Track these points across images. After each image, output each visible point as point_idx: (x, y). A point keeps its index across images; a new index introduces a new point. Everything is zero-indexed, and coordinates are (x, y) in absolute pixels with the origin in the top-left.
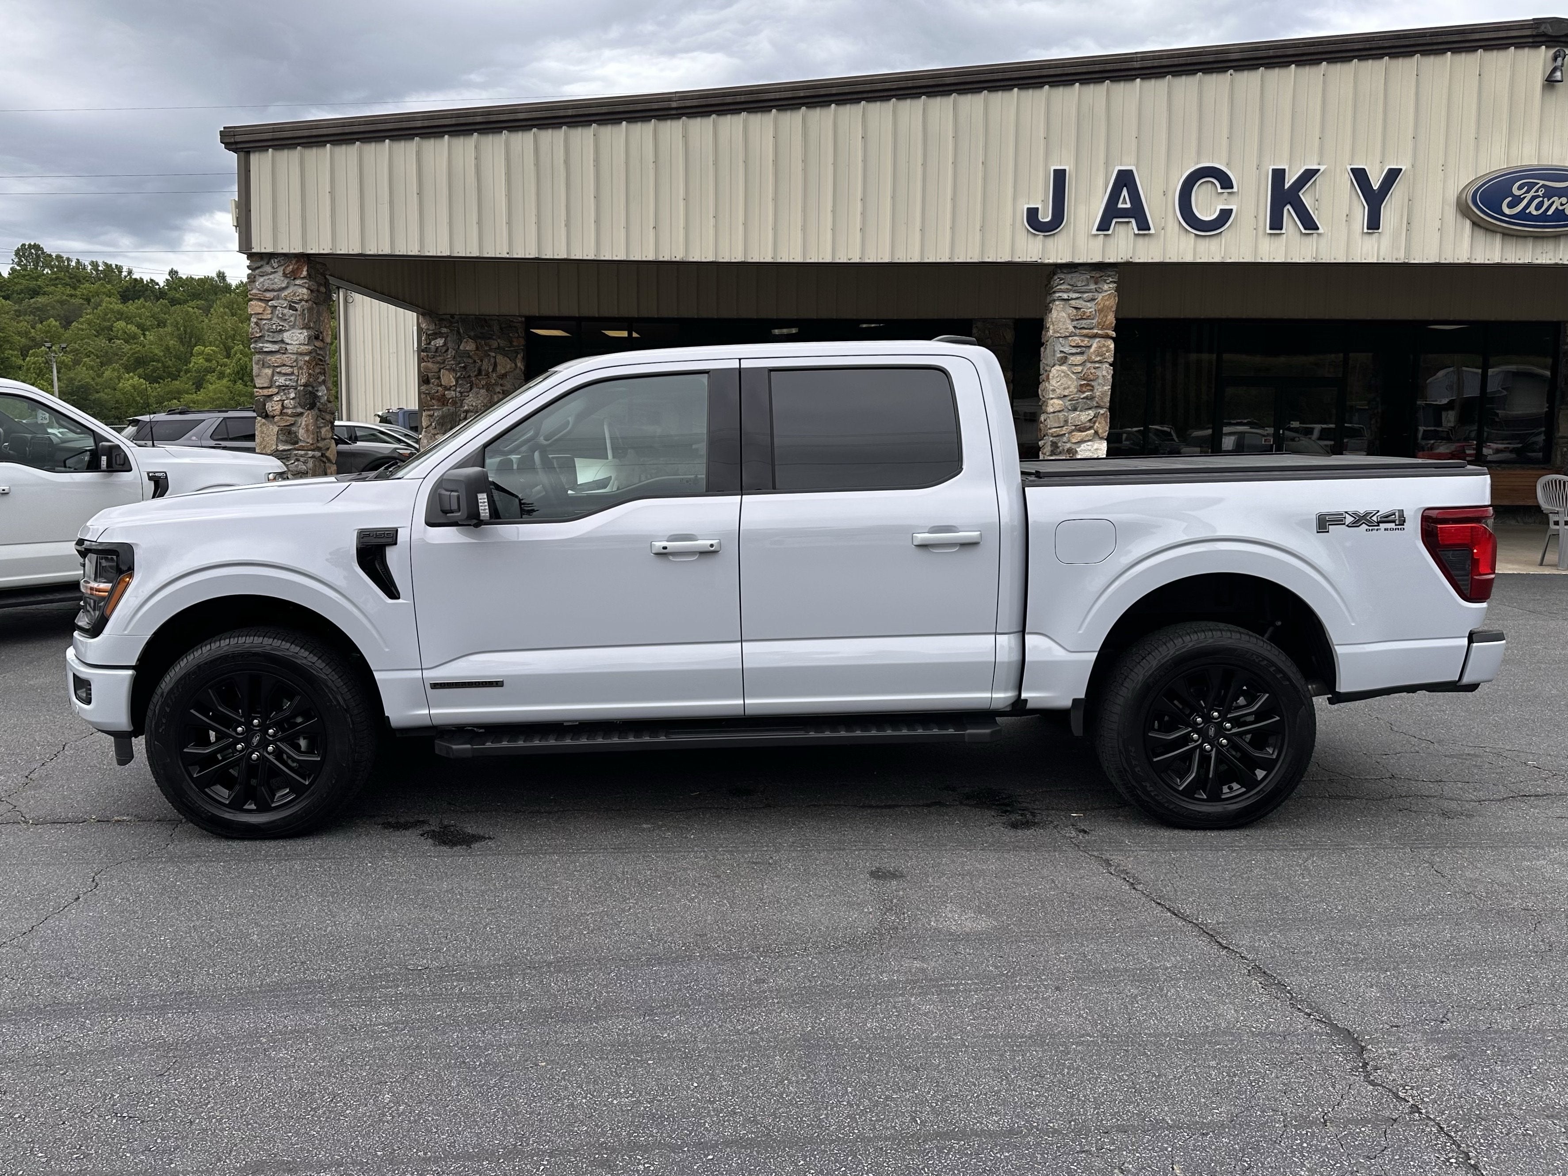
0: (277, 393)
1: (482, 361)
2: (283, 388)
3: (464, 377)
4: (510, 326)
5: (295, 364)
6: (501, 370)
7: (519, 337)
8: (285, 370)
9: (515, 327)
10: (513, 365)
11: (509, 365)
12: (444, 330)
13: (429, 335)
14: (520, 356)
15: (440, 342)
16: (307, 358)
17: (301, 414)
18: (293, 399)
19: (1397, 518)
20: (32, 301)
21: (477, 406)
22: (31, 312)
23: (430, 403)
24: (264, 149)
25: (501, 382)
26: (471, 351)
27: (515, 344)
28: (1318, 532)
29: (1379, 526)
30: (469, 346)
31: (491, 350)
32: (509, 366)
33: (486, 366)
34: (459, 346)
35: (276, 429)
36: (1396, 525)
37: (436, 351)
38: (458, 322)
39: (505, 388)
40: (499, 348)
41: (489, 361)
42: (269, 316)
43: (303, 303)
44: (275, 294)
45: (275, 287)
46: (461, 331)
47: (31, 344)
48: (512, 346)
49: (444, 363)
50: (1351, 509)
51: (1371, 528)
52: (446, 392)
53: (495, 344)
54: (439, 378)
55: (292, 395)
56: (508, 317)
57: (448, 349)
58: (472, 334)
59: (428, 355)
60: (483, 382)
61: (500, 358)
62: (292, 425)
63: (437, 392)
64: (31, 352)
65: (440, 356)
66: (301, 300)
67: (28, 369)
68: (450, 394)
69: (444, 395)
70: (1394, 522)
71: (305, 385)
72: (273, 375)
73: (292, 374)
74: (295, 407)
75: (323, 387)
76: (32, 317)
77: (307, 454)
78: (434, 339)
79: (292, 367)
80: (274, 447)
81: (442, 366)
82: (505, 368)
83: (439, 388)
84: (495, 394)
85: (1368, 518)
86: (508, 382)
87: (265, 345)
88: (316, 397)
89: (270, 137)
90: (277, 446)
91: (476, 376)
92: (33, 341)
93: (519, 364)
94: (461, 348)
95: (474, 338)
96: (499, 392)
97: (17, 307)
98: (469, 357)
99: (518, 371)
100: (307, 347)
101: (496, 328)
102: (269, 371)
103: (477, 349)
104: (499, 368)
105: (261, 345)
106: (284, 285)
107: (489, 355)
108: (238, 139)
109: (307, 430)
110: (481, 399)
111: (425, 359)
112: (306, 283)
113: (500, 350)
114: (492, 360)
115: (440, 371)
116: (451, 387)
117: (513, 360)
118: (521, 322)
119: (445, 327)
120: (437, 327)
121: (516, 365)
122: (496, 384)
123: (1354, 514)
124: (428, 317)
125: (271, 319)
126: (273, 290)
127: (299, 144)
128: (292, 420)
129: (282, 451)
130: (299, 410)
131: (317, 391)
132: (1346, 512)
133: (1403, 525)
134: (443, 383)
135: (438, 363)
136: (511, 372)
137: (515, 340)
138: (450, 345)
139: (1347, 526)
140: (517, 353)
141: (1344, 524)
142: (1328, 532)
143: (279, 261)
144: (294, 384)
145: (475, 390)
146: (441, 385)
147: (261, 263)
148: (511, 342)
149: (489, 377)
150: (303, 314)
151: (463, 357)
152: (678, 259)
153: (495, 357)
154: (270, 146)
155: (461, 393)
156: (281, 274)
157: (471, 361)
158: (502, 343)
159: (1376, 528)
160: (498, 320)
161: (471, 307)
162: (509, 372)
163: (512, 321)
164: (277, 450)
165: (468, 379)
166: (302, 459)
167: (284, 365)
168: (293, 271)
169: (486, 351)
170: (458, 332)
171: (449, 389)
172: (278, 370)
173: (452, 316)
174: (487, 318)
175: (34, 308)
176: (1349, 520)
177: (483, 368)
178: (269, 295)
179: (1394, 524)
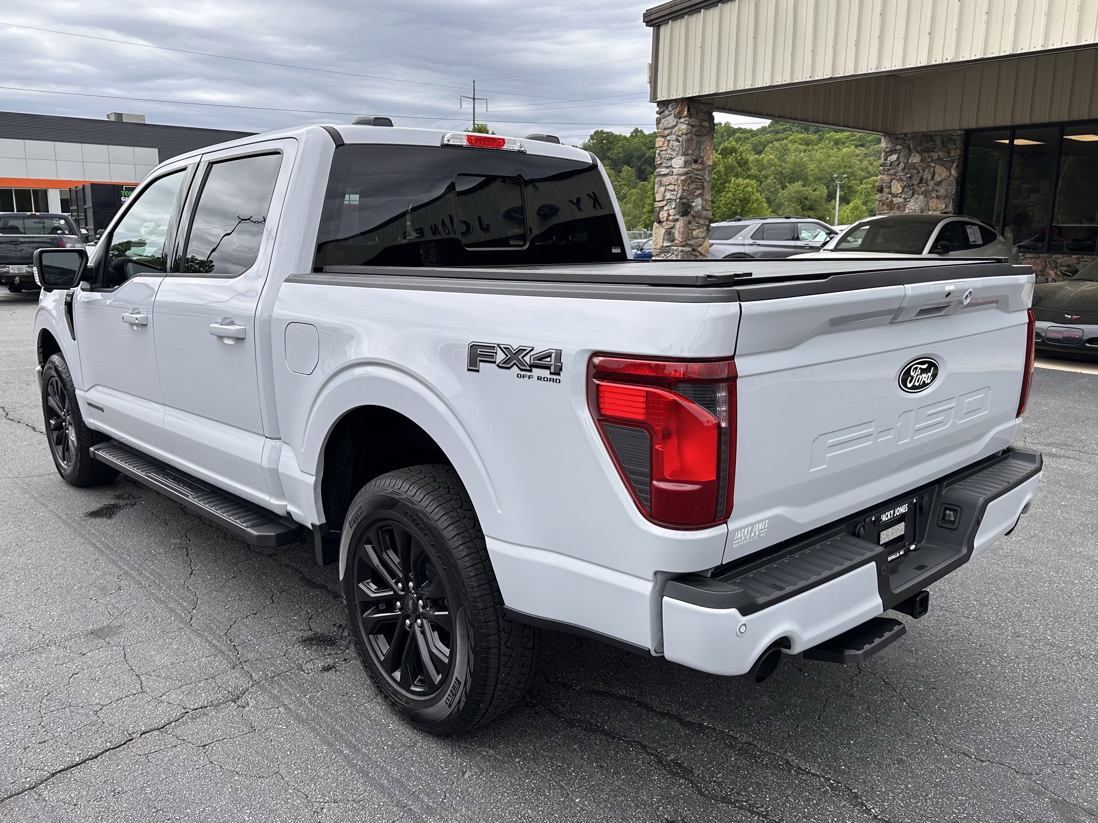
0: (666, 205)
1: (924, 171)
2: (670, 201)
3: (909, 186)
4: (950, 140)
5: (676, 183)
6: (937, 178)
7: (957, 148)
8: (671, 187)
9: (955, 140)
10: (948, 173)
11: (945, 173)
12: (898, 147)
13: (887, 152)
14: (954, 165)
15: (894, 157)
16: (683, 178)
17: (677, 220)
18: (674, 208)
19: (553, 362)
20: (876, 147)
21: (915, 210)
22: (874, 154)
23: (882, 208)
24: (666, 22)
25: (936, 188)
26: (917, 163)
27: (952, 154)
28: (469, 370)
29: (531, 371)
30: (915, 159)
31: (932, 161)
32: (944, 175)
33: (927, 175)
34: (908, 160)
35: (664, 230)
36: (551, 373)
37: (891, 165)
38: (909, 140)
39: (939, 194)
40: (939, 159)
41: (929, 171)
42: (665, 148)
43: (684, 136)
44: (670, 130)
45: (670, 125)
46: (912, 147)
47: (867, 175)
48: (949, 156)
49: (895, 175)
50: (504, 341)
51: (523, 373)
52: (894, 199)
53: (935, 156)
54: (890, 187)
55: (674, 206)
56: (950, 132)
57: (899, 163)
58: (919, 148)
59: (884, 169)
60: (923, 189)
61: (938, 167)
62: (671, 228)
63: (887, 199)
64: (864, 181)
65: (893, 169)
66: (683, 134)
67: (861, 193)
68: (896, 200)
69: (892, 201)
70: (548, 368)
71: (681, 198)
72: (665, 192)
73: (674, 190)
74: (675, 215)
75: (699, 199)
76: (874, 157)
77: (678, 249)
78: (890, 155)
79: (675, 185)
80: (661, 244)
81: (894, 177)
82: (940, 176)
83: (889, 196)
84: (931, 199)
85: (520, 357)
86: (942, 188)
87: (662, 170)
88: (690, 207)
89: (668, 12)
90: (663, 243)
91: (918, 184)
92: (869, 173)
93: (953, 172)
94: (910, 161)
95: (920, 153)
96: (934, 197)
97: (866, 152)
98: (915, 168)
99: (952, 178)
100: (683, 169)
101: (938, 142)
102: (662, 189)
103: (922, 161)
104: (936, 176)
105: (660, 170)
106: (674, 124)
107: (930, 166)
108: (652, 17)
109: (679, 232)
110: (920, 203)
111: (882, 172)
112: (686, 120)
113: (939, 161)
114: (932, 170)
115: (891, 181)
116: (898, 194)
117: (948, 169)
118: (960, 135)
119: (900, 145)
120: (894, 145)
121: (950, 173)
122: (933, 190)
123: (506, 350)
124: (887, 138)
125: (666, 150)
126: (668, 128)
127: (685, 14)
128: (671, 224)
129: (666, 247)
130: (677, 217)
131: (693, 202)
132: (498, 345)
133: (559, 374)
134: (893, 192)
135: (891, 175)
136: (947, 179)
137: (952, 151)
138: (901, 159)
139: (498, 365)
140: (953, 162)
141: (494, 362)
142: (478, 371)
143: (672, 106)
144: (675, 198)
145: (916, 196)
146: (891, 193)
147: (664, 108)
148: (949, 153)
149: (928, 185)
150: (682, 144)
151: (910, 168)
152: (948, 61)
153: (934, 167)
154: (669, 19)
155: (905, 199)
156: (673, 115)
157: (915, 171)
158: (942, 154)
159: (528, 374)
160: (941, 135)
161: (921, 126)
162: (944, 179)
163: (953, 135)
164: (663, 247)
165: (911, 187)
166: (675, 253)
167: (671, 184)
168: (679, 113)
169: (928, 163)
170: (909, 148)
171: (896, 197)
172: (668, 187)
173: (906, 135)
174: (933, 134)
175: (877, 151)
176: (500, 356)
177: (924, 177)
178: (667, 132)
179: (548, 371)
